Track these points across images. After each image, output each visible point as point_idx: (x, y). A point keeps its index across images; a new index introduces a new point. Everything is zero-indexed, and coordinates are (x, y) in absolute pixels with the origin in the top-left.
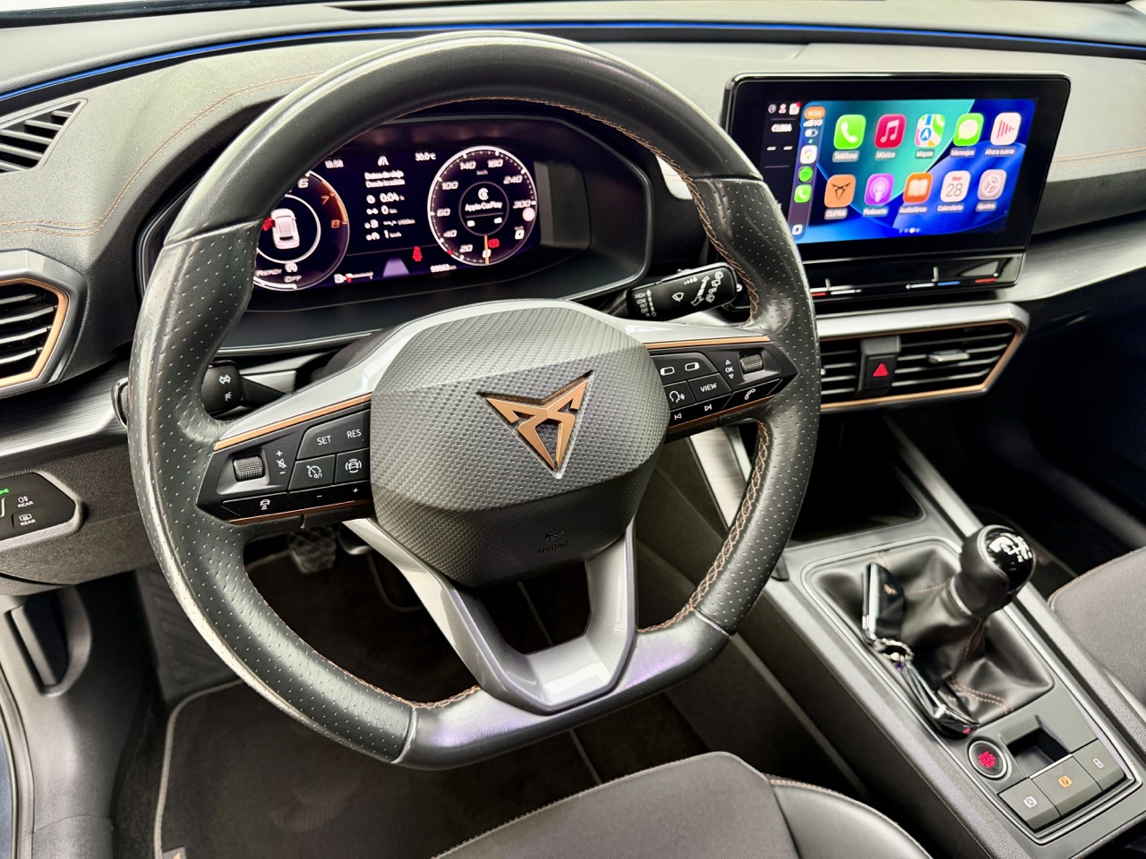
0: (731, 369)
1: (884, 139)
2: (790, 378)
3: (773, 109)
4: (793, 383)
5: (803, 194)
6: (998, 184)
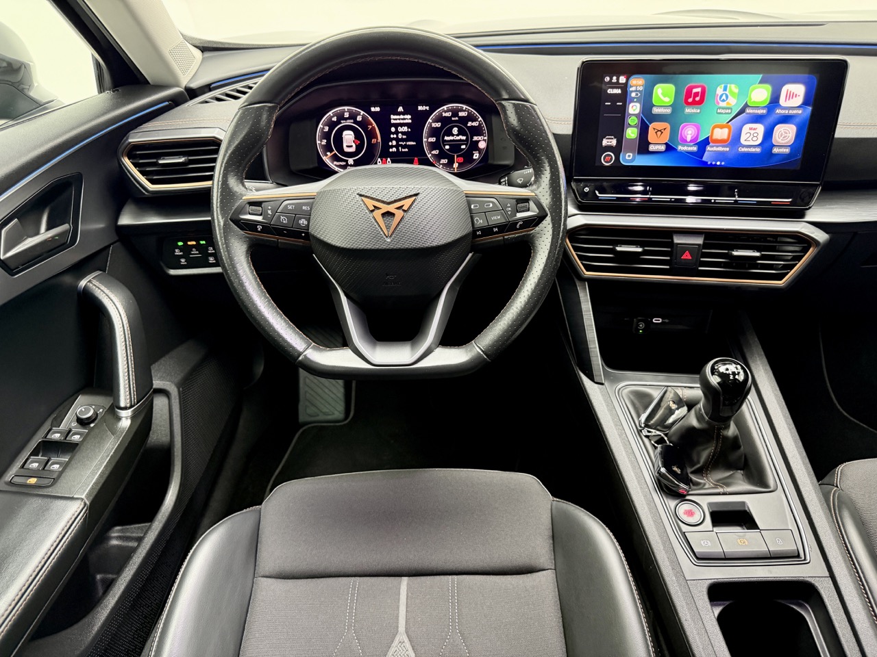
0: (510, 209)
1: (690, 100)
2: (544, 218)
3: (607, 79)
4: (545, 222)
5: (632, 133)
6: (790, 135)
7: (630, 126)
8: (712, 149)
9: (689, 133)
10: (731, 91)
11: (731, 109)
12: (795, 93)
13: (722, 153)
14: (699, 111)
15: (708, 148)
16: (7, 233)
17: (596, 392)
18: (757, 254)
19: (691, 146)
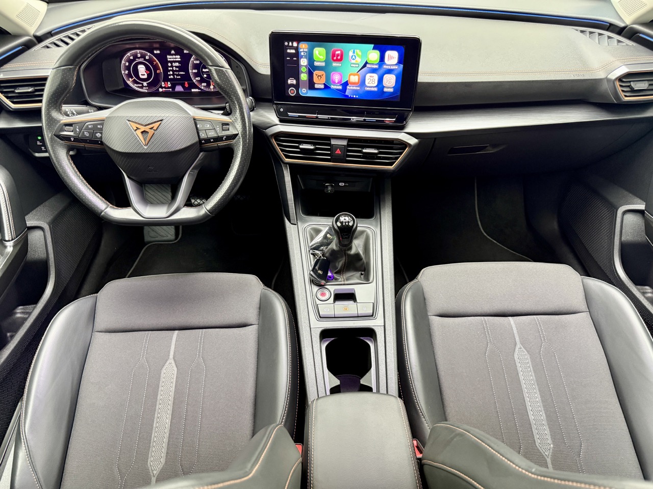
0: (218, 129)
1: (335, 58)
2: (237, 135)
3: (286, 44)
4: (238, 137)
5: (304, 77)
6: (393, 81)
7: (302, 72)
8: (350, 88)
9: (336, 78)
10: (357, 54)
11: (358, 64)
12: (392, 57)
13: (356, 91)
14: (340, 65)
15: (348, 87)
17: (291, 229)
18: (376, 151)
19: (338, 86)
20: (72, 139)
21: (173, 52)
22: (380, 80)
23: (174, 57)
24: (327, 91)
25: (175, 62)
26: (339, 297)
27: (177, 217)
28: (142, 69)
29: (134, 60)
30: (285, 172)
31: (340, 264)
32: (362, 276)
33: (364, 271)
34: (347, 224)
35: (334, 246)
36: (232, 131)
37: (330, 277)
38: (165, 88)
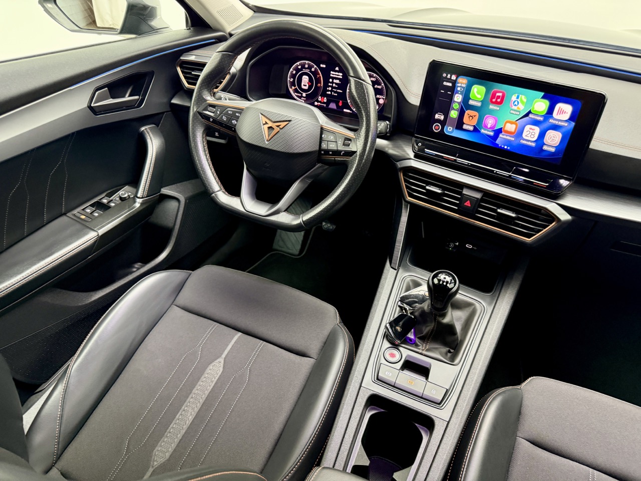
0: (340, 143)
1: (494, 100)
2: (355, 152)
3: (444, 75)
4: (355, 155)
5: (454, 114)
6: (557, 139)
8: (503, 137)
9: (490, 122)
10: (521, 100)
11: (519, 112)
12: (564, 111)
13: (509, 141)
15: (501, 135)
16: (98, 94)
17: (389, 273)
18: (514, 215)
19: (490, 131)
20: (211, 120)
21: (337, 69)
22: (542, 135)
23: (337, 73)
24: (474, 134)
25: (337, 79)
26: (409, 366)
27: (273, 218)
28: (305, 79)
29: (301, 70)
30: (403, 211)
31: (426, 330)
32: (449, 355)
33: (454, 349)
34: (445, 284)
35: (426, 306)
36: (352, 148)
37: (411, 340)
38: (320, 102)
